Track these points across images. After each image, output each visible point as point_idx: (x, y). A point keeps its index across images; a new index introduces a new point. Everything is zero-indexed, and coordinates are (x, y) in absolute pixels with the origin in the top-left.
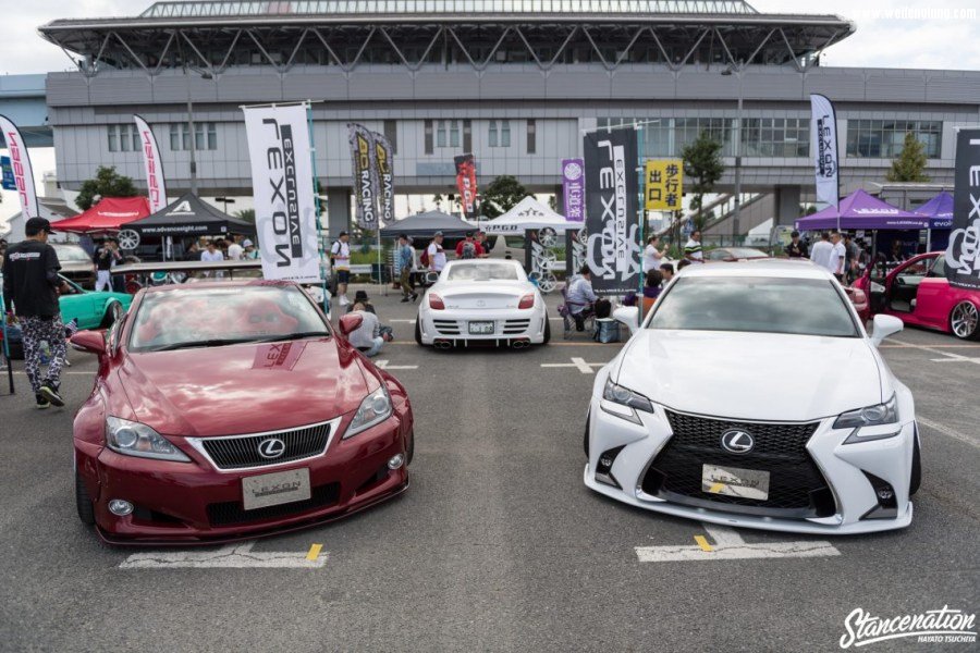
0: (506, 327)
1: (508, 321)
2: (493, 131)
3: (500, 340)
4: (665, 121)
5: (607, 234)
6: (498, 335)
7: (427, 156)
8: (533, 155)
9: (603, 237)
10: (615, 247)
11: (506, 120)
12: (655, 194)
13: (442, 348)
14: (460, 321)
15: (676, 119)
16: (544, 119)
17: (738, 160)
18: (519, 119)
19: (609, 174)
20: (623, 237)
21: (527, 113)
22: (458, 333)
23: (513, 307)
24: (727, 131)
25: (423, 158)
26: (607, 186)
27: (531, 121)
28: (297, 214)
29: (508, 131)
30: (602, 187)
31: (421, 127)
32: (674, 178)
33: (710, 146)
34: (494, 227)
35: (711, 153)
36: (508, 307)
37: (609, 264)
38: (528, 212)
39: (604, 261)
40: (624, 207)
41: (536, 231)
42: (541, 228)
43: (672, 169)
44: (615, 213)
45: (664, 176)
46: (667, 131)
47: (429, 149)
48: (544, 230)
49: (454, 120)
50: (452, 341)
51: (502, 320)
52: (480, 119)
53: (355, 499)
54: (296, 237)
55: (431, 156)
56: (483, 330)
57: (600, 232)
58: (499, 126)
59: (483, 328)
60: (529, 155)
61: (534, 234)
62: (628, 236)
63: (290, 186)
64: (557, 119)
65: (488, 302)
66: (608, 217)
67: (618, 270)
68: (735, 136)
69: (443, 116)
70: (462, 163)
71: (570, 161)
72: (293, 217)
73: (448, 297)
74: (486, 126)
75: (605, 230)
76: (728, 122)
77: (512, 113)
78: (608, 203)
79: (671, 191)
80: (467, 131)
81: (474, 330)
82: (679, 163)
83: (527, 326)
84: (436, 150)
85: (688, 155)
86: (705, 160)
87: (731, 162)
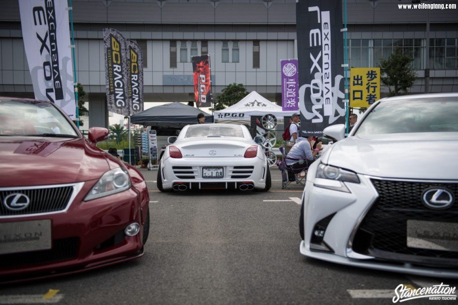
0: (234, 172)
1: (235, 167)
2: (225, 50)
3: (228, 183)
4: (366, 42)
5: (316, 85)
6: (227, 179)
7: (172, 69)
8: (258, 70)
9: (312, 87)
10: (322, 95)
11: (236, 41)
12: (358, 95)
13: (179, 190)
14: (195, 167)
15: (374, 40)
16: (267, 40)
17: (427, 72)
18: (246, 40)
19: (317, 34)
20: (329, 86)
21: (252, 35)
22: (193, 177)
23: (240, 156)
24: (417, 49)
25: (169, 71)
26: (315, 45)
27: (256, 42)
28: (57, 63)
29: (238, 50)
30: (311, 45)
31: (167, 46)
32: (373, 81)
33: (403, 60)
34: (226, 114)
35: (403, 65)
36: (235, 156)
37: (317, 110)
38: (253, 104)
39: (314, 108)
40: (329, 62)
41: (260, 117)
42: (264, 115)
43: (371, 75)
44: (321, 67)
45: (365, 80)
46: (367, 50)
47: (173, 64)
48: (267, 116)
49: (194, 41)
50: (188, 184)
51: (230, 166)
52: (215, 40)
53: (92, 257)
54: (57, 82)
55: (175, 69)
56: (214, 175)
57: (310, 83)
58: (230, 46)
59: (214, 172)
60: (255, 70)
61: (258, 120)
62: (333, 85)
63: (53, 40)
64: (277, 40)
65: (219, 151)
66: (316, 70)
67: (325, 114)
68: (424, 53)
69: (185, 38)
70: (199, 63)
71: (287, 62)
72: (55, 66)
73: (185, 148)
74: (219, 46)
75: (313, 82)
76: (418, 41)
77: (241, 35)
78: (315, 58)
79: (371, 92)
80: (204, 49)
81: (207, 175)
82: (378, 70)
83: (251, 172)
84: (179, 65)
85: (385, 68)
86: (399, 70)
87: (421, 74)
